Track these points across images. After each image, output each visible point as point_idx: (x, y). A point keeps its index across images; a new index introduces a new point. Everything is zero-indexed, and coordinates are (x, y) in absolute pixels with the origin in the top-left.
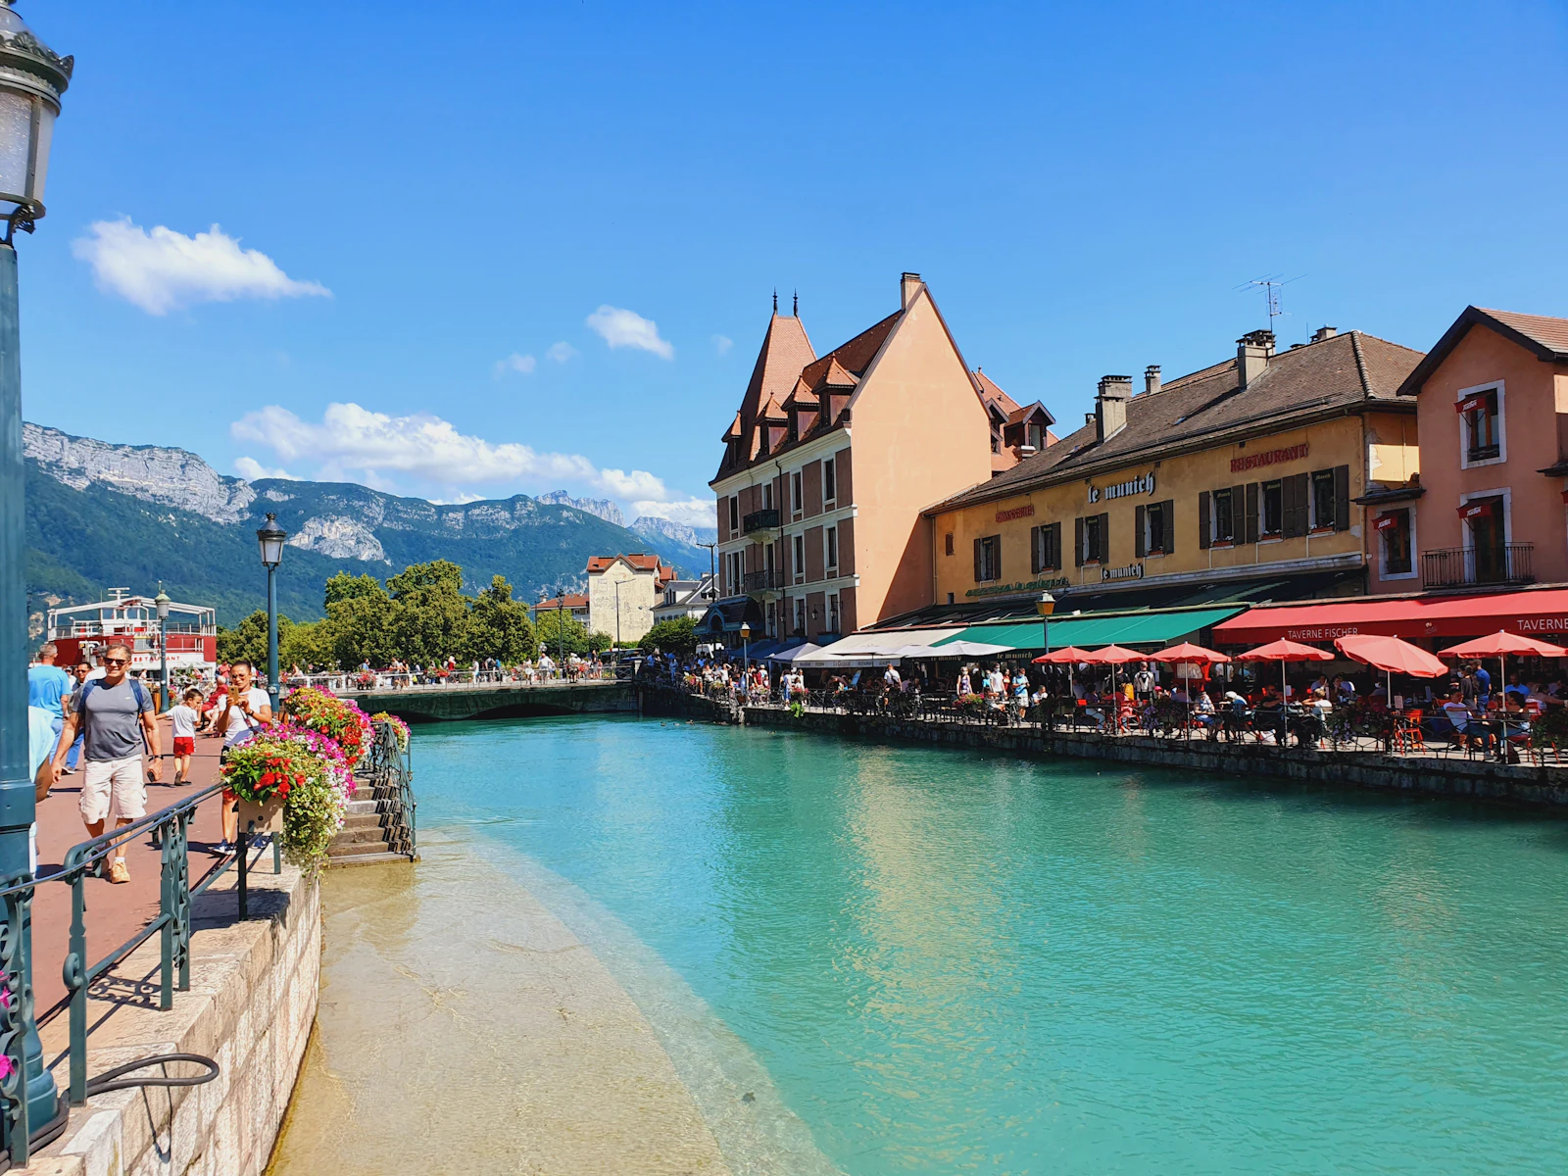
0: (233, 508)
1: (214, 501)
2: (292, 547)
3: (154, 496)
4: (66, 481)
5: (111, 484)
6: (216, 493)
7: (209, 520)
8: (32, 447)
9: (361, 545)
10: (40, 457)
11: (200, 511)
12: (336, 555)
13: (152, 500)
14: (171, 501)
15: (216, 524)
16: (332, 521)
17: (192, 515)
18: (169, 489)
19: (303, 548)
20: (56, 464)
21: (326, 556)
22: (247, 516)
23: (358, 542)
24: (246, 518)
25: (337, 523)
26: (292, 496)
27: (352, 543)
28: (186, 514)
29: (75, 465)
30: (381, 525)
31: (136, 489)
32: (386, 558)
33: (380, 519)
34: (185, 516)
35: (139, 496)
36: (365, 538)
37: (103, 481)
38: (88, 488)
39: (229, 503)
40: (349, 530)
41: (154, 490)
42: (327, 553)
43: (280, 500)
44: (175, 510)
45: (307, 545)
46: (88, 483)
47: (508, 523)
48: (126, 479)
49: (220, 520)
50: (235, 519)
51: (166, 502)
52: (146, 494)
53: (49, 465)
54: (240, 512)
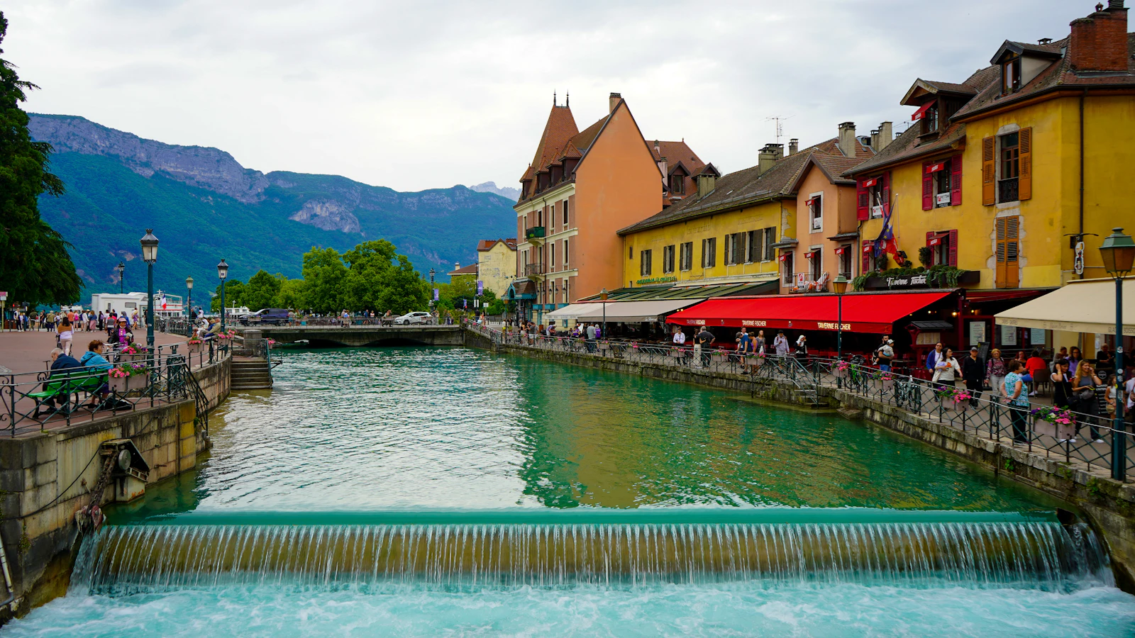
0: (253, 192)
1: (240, 187)
2: (295, 221)
3: (198, 182)
4: (139, 170)
5: (168, 173)
6: (241, 181)
7: (236, 201)
8: (116, 147)
9: (344, 221)
10: (121, 154)
11: (230, 194)
12: (327, 228)
13: (196, 185)
14: (210, 186)
15: (241, 203)
16: (324, 203)
17: (225, 197)
18: (209, 178)
19: (302, 222)
20: (131, 159)
21: (319, 229)
22: (263, 198)
23: (342, 219)
24: (262, 200)
25: (327, 205)
26: (295, 184)
27: (338, 219)
28: (221, 196)
29: (145, 160)
30: (358, 206)
31: (186, 178)
32: (361, 231)
33: (358, 201)
34: (219, 197)
35: (187, 182)
36: (346, 216)
37: (163, 171)
38: (153, 177)
39: (251, 188)
40: (334, 209)
41: (198, 178)
42: (320, 226)
43: (287, 187)
44: (213, 193)
45: (305, 220)
46: (153, 173)
47: (450, 206)
48: (179, 170)
49: (244, 201)
50: (254, 200)
51: (206, 187)
52: (192, 181)
53: (127, 159)
54: (258, 195)
